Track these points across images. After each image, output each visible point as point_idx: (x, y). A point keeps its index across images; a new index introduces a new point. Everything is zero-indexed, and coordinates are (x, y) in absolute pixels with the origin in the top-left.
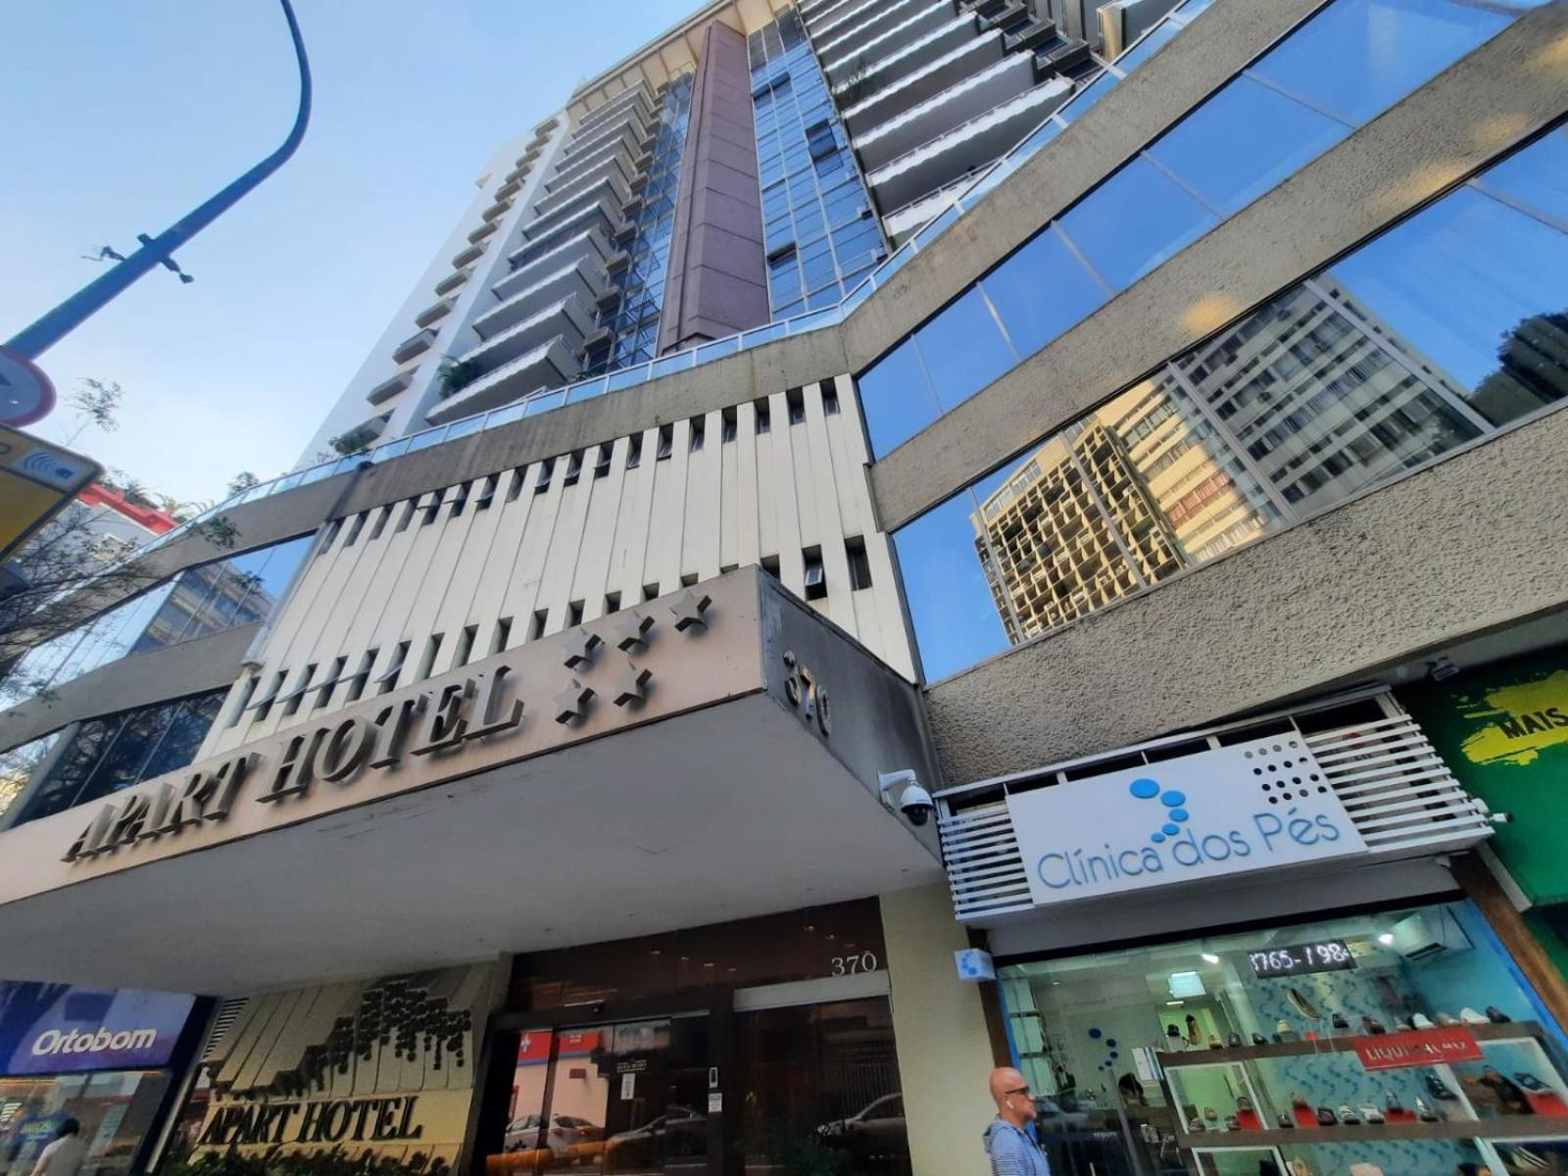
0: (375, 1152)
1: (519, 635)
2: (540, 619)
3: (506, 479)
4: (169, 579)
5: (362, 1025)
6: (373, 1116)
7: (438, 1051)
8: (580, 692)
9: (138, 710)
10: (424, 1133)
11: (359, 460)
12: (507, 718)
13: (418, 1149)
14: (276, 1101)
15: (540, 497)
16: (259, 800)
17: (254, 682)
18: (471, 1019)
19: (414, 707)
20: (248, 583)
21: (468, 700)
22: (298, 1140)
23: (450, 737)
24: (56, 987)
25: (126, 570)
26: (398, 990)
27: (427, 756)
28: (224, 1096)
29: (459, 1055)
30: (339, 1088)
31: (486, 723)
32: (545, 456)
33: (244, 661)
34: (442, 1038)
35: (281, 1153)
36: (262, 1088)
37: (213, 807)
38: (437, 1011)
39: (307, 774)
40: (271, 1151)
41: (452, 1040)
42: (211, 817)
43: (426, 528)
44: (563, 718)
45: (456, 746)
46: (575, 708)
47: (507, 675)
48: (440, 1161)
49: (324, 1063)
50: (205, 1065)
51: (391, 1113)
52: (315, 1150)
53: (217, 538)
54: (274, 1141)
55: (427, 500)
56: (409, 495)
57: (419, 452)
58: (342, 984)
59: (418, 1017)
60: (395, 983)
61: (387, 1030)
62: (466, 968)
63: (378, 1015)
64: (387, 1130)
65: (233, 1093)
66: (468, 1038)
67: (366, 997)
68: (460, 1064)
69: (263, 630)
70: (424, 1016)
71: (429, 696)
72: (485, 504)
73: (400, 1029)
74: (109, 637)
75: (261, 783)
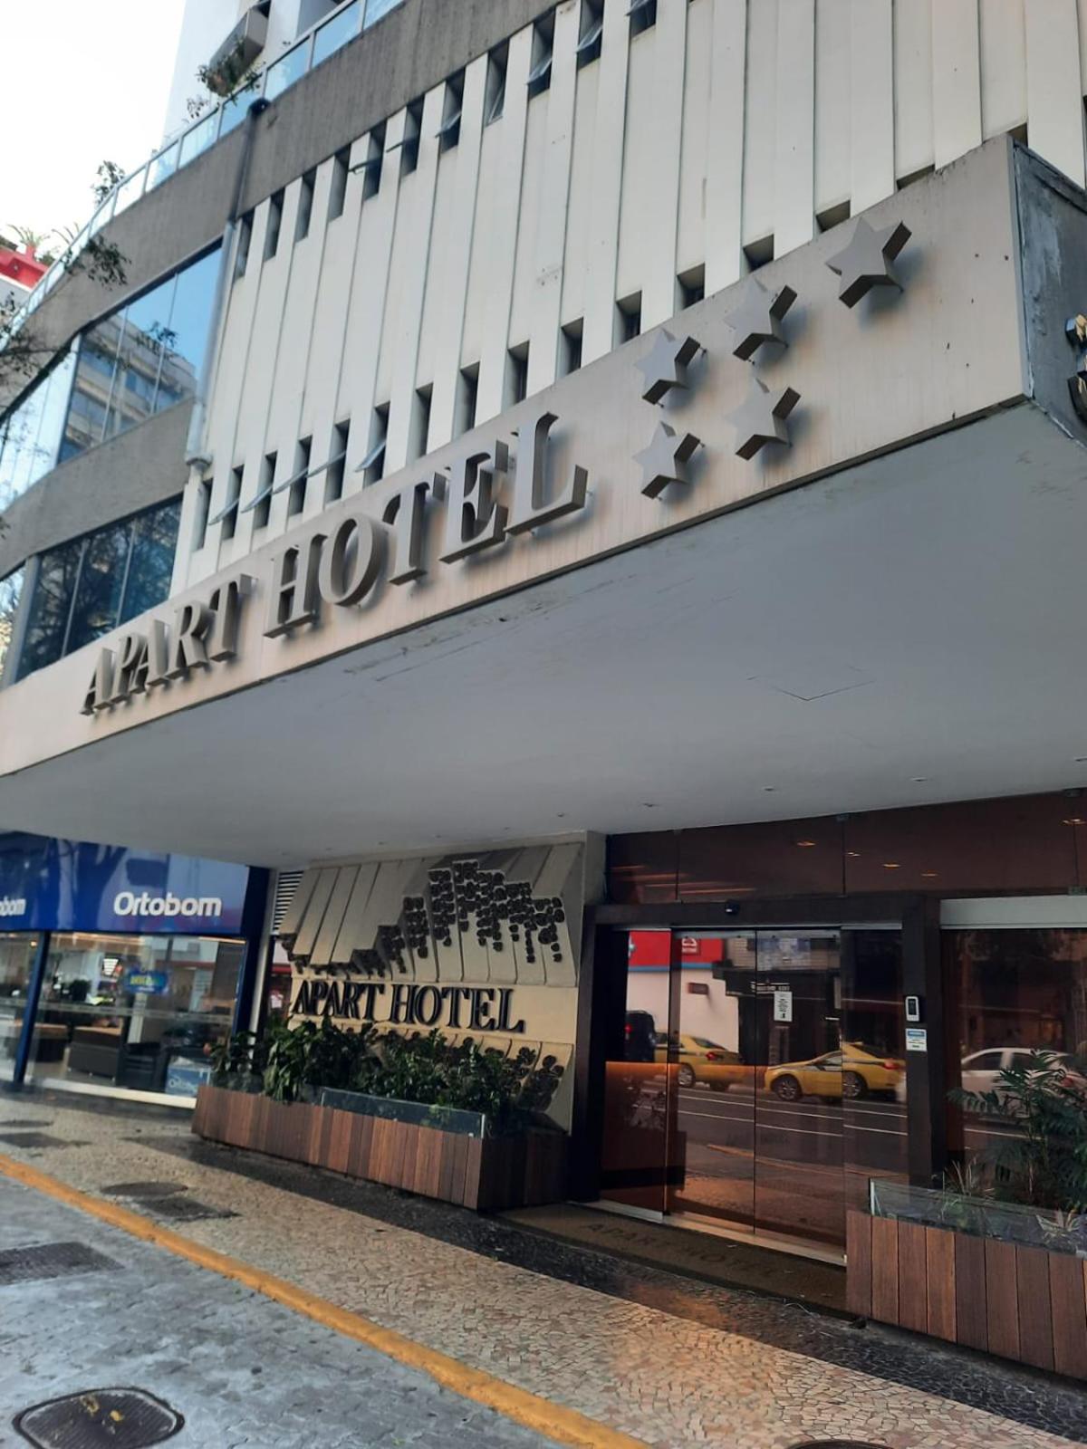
0: (477, 1041)
1: (542, 371)
2: (572, 338)
3: (477, 77)
4: (65, 350)
5: (435, 907)
6: (466, 1006)
7: (529, 942)
8: (676, 443)
9: (90, 535)
10: (528, 1028)
11: (247, 99)
12: (565, 497)
13: (524, 1045)
14: (360, 979)
15: (539, 101)
16: (267, 635)
17: (208, 486)
18: (563, 909)
19: (429, 493)
20: (156, 342)
21: (502, 475)
22: (390, 1020)
23: (488, 533)
24: (113, 851)
25: (16, 344)
26: (467, 871)
27: (459, 563)
28: (304, 969)
29: (556, 948)
30: (422, 973)
31: (536, 505)
32: (535, 12)
33: (188, 458)
34: (532, 928)
35: (376, 1031)
36: (340, 965)
37: (217, 646)
38: (520, 897)
39: (314, 598)
40: (366, 1028)
41: (543, 930)
42: (219, 658)
43: (370, 203)
44: (652, 490)
45: (500, 545)
46: (670, 471)
47: (554, 428)
48: (550, 1060)
49: (400, 945)
50: (278, 937)
51: (486, 1005)
52: (411, 1032)
53: (101, 272)
54: (365, 1017)
55: (360, 152)
56: (332, 149)
57: (329, 60)
58: (401, 861)
59: (498, 903)
60: (463, 862)
61: (464, 915)
62: (544, 850)
63: (450, 896)
64: (484, 1021)
65: (313, 966)
66: (562, 929)
67: (434, 876)
68: (558, 958)
69: (197, 409)
70: (505, 902)
71: (446, 474)
72: (450, 137)
73: (479, 915)
74: (29, 444)
75: (262, 614)
